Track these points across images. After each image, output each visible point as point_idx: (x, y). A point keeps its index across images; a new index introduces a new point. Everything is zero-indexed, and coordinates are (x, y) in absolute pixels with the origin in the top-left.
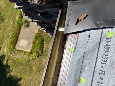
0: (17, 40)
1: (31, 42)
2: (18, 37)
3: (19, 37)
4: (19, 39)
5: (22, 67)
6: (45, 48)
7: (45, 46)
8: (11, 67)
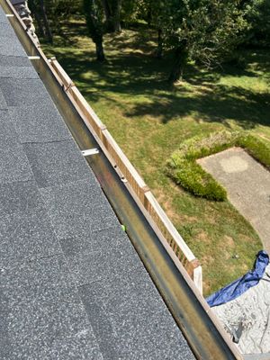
0: (258, 160)
1: (219, 176)
2: (264, 165)
3: (262, 167)
4: (259, 164)
5: (183, 136)
6: (172, 185)
7: (177, 188)
8: (207, 124)
